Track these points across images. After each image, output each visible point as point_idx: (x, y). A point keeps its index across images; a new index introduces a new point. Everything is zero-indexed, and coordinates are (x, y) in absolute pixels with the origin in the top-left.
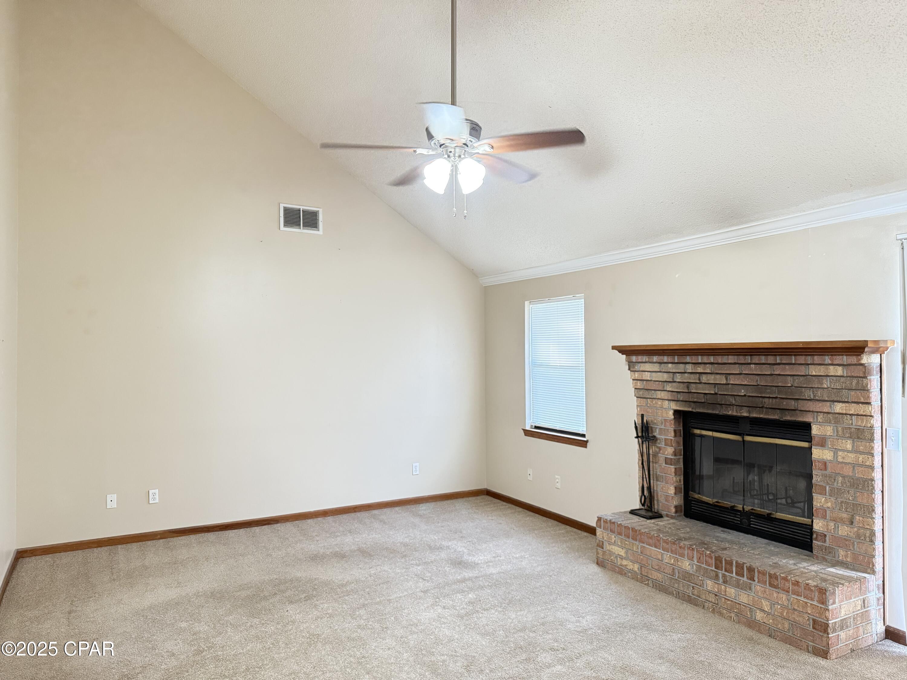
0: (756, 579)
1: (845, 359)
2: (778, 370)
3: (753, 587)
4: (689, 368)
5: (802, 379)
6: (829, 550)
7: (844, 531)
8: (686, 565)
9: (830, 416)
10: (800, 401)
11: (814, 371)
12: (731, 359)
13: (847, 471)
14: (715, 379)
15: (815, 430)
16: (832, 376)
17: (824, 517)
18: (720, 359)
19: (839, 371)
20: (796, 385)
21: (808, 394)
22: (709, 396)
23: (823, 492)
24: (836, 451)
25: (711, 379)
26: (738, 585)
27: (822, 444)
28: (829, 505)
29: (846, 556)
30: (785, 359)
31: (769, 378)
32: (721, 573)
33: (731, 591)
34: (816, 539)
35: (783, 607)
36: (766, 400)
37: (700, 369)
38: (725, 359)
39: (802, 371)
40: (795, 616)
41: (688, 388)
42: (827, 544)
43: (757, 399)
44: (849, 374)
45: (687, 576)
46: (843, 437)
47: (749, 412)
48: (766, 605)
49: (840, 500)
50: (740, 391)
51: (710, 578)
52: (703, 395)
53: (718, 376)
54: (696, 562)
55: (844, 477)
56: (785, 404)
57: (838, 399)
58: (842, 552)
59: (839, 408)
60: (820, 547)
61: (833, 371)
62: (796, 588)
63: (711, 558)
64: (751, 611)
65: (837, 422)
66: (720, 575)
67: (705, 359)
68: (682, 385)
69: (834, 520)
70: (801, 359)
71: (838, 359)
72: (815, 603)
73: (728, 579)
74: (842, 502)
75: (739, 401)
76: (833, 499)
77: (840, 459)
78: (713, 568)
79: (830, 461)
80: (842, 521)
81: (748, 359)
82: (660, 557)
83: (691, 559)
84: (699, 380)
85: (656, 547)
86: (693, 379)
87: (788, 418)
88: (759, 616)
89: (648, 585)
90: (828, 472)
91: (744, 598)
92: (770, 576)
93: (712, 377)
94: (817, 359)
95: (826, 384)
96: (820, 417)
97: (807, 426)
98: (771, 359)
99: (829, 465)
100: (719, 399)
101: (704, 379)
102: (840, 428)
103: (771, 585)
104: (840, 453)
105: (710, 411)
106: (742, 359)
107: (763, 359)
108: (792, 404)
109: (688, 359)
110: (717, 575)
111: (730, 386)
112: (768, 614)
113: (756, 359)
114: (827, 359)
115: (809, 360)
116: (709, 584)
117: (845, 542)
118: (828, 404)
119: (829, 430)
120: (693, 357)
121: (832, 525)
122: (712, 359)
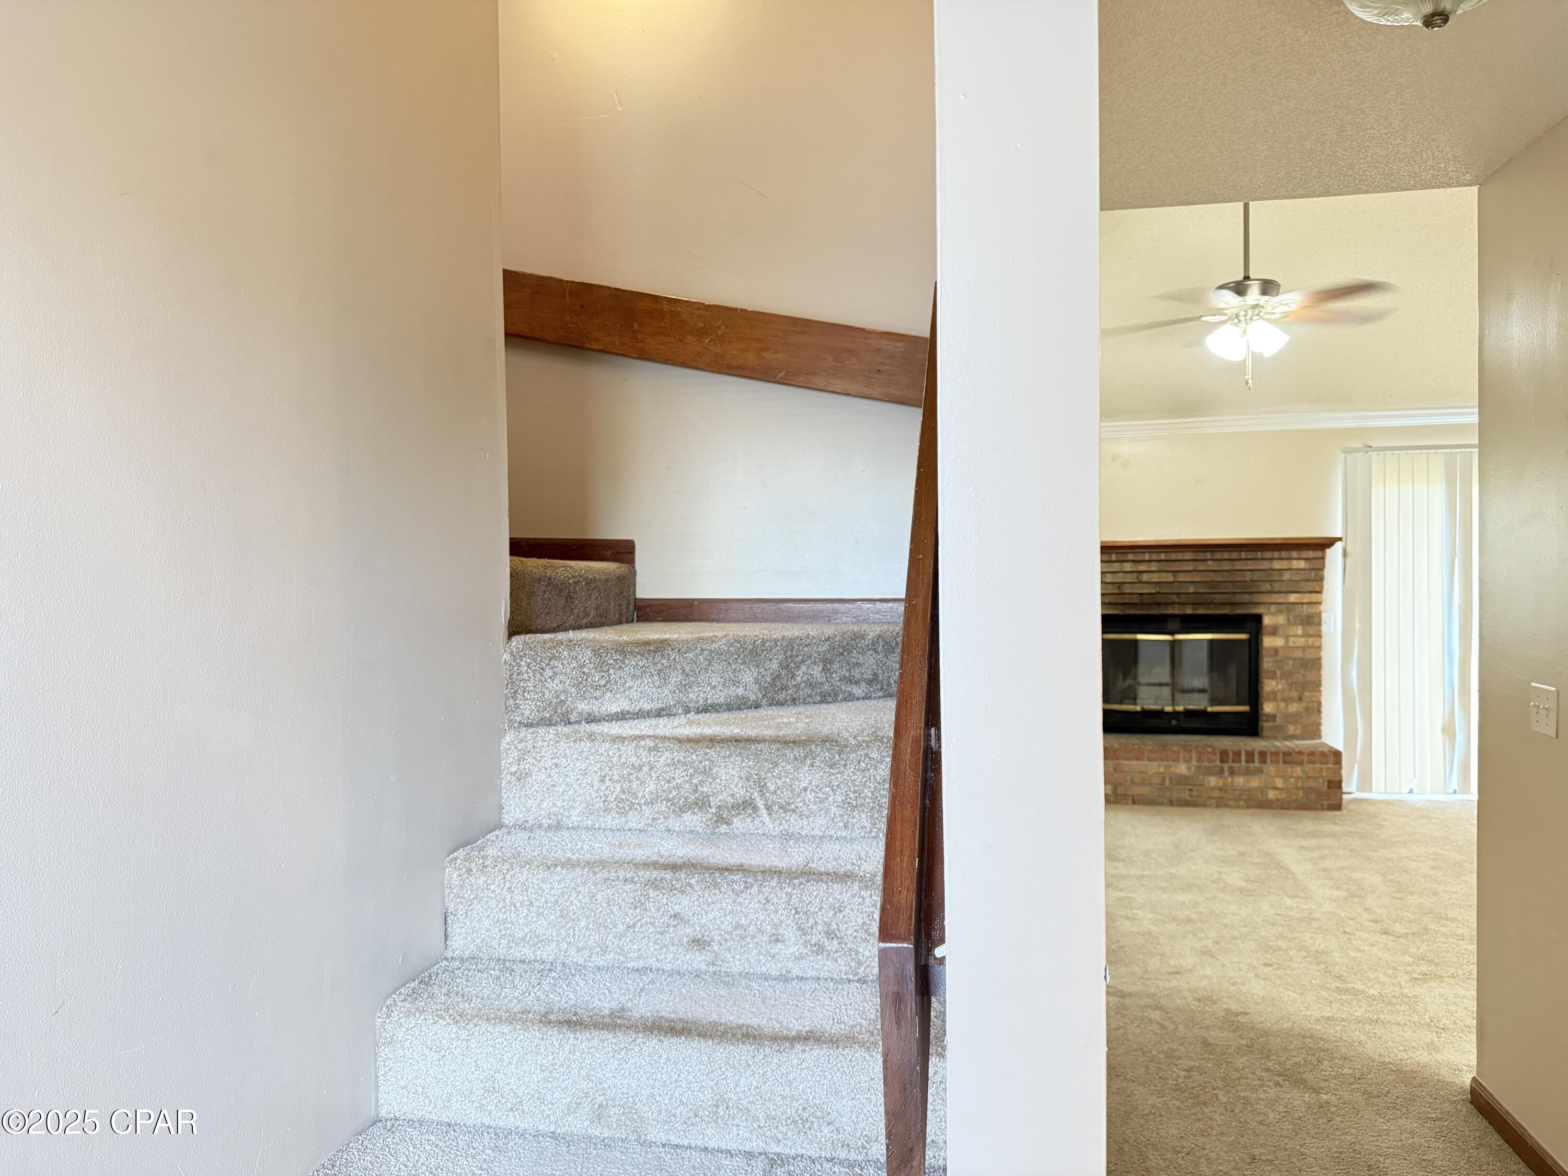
0: (1269, 761)
1: (1311, 554)
2: (1239, 566)
3: (1265, 770)
4: (1128, 567)
5: (1261, 573)
6: (1280, 728)
7: (1294, 708)
8: (1182, 769)
9: (1283, 606)
10: (1254, 595)
11: (1277, 565)
12: (1188, 556)
13: (1298, 654)
14: (1160, 577)
15: (1267, 621)
16: (1295, 569)
17: (1275, 699)
18: (1173, 556)
19: (1302, 564)
20: (1255, 579)
21: (1266, 587)
22: (1145, 596)
23: (1273, 676)
24: (1287, 637)
25: (1155, 578)
26: (1248, 773)
27: (1274, 632)
28: (1280, 687)
29: (1295, 730)
30: (1251, 555)
31: (1225, 574)
32: (1226, 766)
33: (1240, 781)
34: (1267, 721)
35: (1298, 778)
36: (1217, 596)
37: (1142, 567)
38: (1180, 556)
39: (1265, 565)
40: (1311, 784)
41: (1119, 588)
42: (1278, 723)
43: (1207, 596)
44: (1312, 567)
45: (1182, 781)
46: (1295, 624)
47: (1194, 609)
48: (1279, 783)
49: (1290, 681)
50: (1189, 588)
51: (1214, 774)
52: (1136, 596)
53: (1163, 575)
54: (1194, 762)
55: (1294, 659)
56: (1238, 598)
57: (1296, 590)
58: (1291, 728)
59: (1293, 598)
60: (1271, 728)
61: (1296, 564)
62: (1312, 758)
63: (1215, 754)
64: (1262, 792)
65: (1289, 611)
66: (1226, 769)
67: (1155, 557)
68: (1110, 586)
69: (1285, 700)
70: (1268, 554)
71: (1305, 554)
72: (1330, 766)
73: (1236, 769)
74: (1292, 683)
75: (1184, 599)
76: (1284, 681)
77: (1291, 644)
78: (1218, 763)
79: (1282, 647)
80: (1292, 700)
81: (1209, 555)
82: (1144, 769)
83: (1188, 761)
84: (1138, 578)
85: (1137, 759)
86: (1129, 578)
87: (1239, 611)
88: (1271, 794)
89: (1126, 803)
90: (1279, 658)
91: (1255, 782)
92: (1284, 754)
93: (1157, 575)
94: (1284, 554)
95: (1287, 576)
96: (1273, 608)
97: (1258, 618)
98: (1235, 555)
99: (1280, 652)
100: (1158, 599)
101: (1145, 577)
102: (1291, 617)
103: (1285, 762)
104: (1291, 639)
105: (1144, 612)
106: (1201, 556)
107: (1226, 555)
108: (1246, 598)
109: (1130, 557)
110: (1222, 770)
111: (1176, 584)
112: (1281, 789)
113: (1218, 556)
114: (1294, 554)
115: (1276, 554)
116: (1213, 781)
117: (1294, 718)
118: (1283, 595)
119: (1281, 619)
120: (1138, 555)
121: (1282, 705)
122: (1163, 556)
